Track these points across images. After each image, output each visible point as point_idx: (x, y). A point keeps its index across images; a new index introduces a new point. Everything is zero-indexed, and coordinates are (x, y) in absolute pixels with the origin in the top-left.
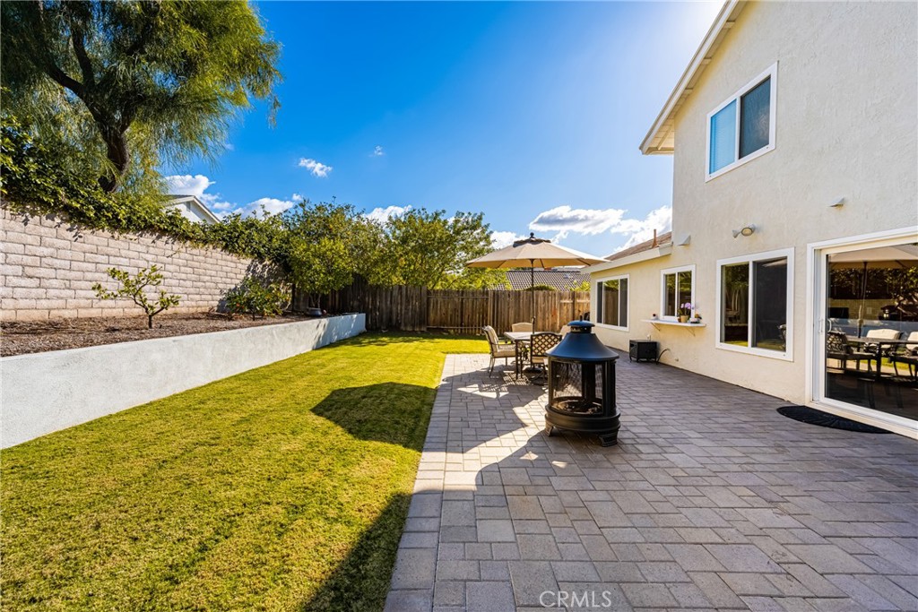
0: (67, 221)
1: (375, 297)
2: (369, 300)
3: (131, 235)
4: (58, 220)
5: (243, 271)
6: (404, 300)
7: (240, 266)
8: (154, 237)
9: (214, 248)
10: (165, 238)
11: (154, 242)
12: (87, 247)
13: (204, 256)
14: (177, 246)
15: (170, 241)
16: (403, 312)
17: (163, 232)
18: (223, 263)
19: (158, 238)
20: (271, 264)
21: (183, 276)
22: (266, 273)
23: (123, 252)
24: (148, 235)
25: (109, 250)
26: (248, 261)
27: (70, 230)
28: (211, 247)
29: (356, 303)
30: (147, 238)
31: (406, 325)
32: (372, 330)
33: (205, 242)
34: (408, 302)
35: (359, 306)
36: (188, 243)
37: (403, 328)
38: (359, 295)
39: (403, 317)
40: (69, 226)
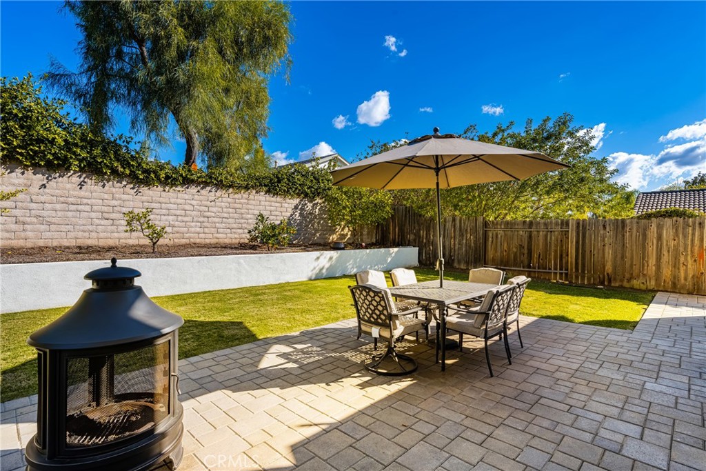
0: (131, 183)
1: (429, 231)
2: (423, 233)
3: (179, 188)
4: (124, 183)
5: (290, 210)
6: (457, 233)
7: (286, 205)
8: (199, 188)
9: (257, 192)
10: (209, 188)
11: (198, 191)
12: (144, 198)
13: (246, 199)
14: (219, 193)
15: (213, 190)
16: (457, 248)
17: (206, 184)
18: (267, 203)
19: (202, 188)
20: (324, 202)
21: (226, 215)
22: (317, 210)
23: (172, 200)
24: (194, 187)
25: (161, 200)
26: (296, 201)
27: (133, 188)
28: (254, 191)
29: (412, 237)
30: (193, 189)
31: (459, 262)
32: (425, 265)
33: (247, 188)
34: (462, 235)
35: (415, 240)
36: (231, 190)
37: (456, 265)
38: (415, 228)
39: (456, 253)
40: (132, 186)
